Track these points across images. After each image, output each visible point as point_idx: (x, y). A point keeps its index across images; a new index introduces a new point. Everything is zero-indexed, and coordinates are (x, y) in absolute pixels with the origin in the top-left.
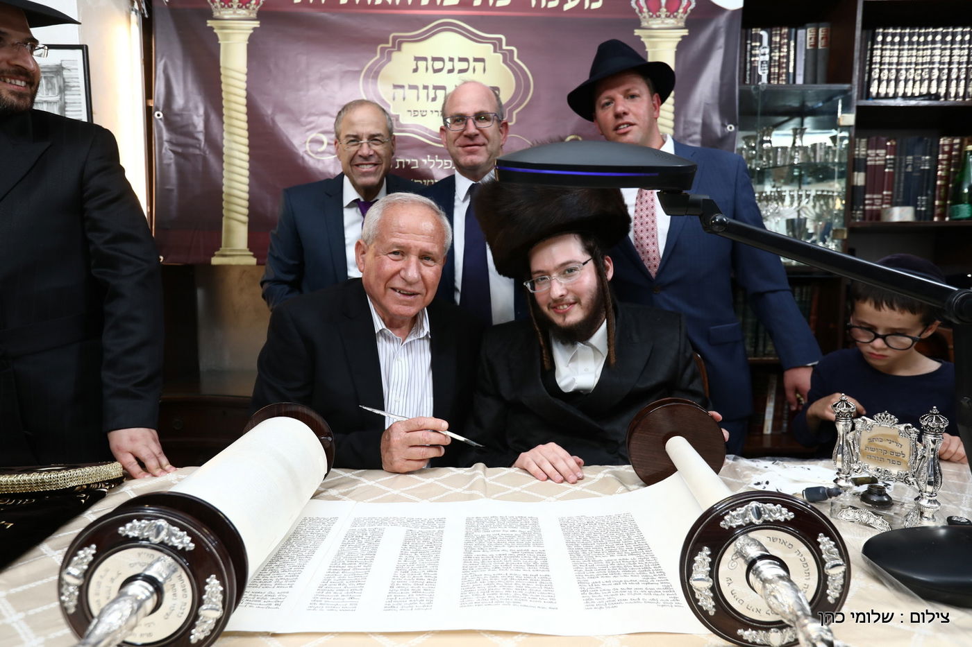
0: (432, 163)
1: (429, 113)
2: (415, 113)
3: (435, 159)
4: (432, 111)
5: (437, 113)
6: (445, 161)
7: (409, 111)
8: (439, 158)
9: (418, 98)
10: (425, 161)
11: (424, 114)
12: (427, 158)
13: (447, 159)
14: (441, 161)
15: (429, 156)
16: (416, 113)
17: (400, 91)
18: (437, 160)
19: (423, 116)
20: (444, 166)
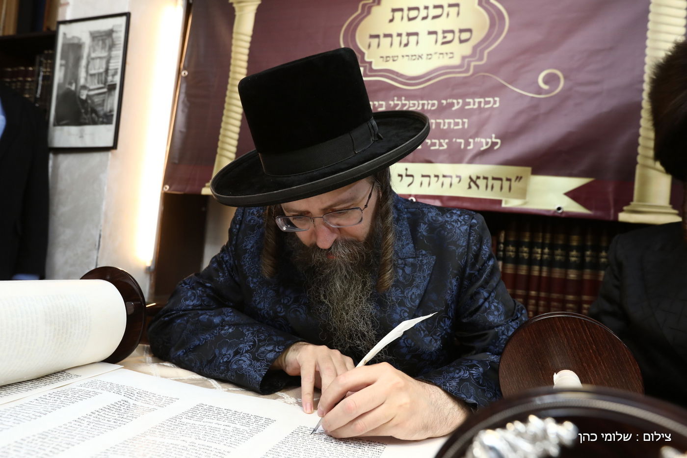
0: (397, 105)
1: (400, 57)
2: (386, 59)
3: (401, 101)
4: (403, 56)
5: (407, 57)
6: (412, 102)
7: (382, 57)
8: (405, 100)
9: (391, 44)
10: (391, 103)
11: (395, 59)
12: (393, 100)
13: (412, 100)
14: (407, 102)
15: (396, 98)
16: (388, 59)
17: (375, 42)
18: (404, 102)
19: (394, 60)
20: (409, 107)
